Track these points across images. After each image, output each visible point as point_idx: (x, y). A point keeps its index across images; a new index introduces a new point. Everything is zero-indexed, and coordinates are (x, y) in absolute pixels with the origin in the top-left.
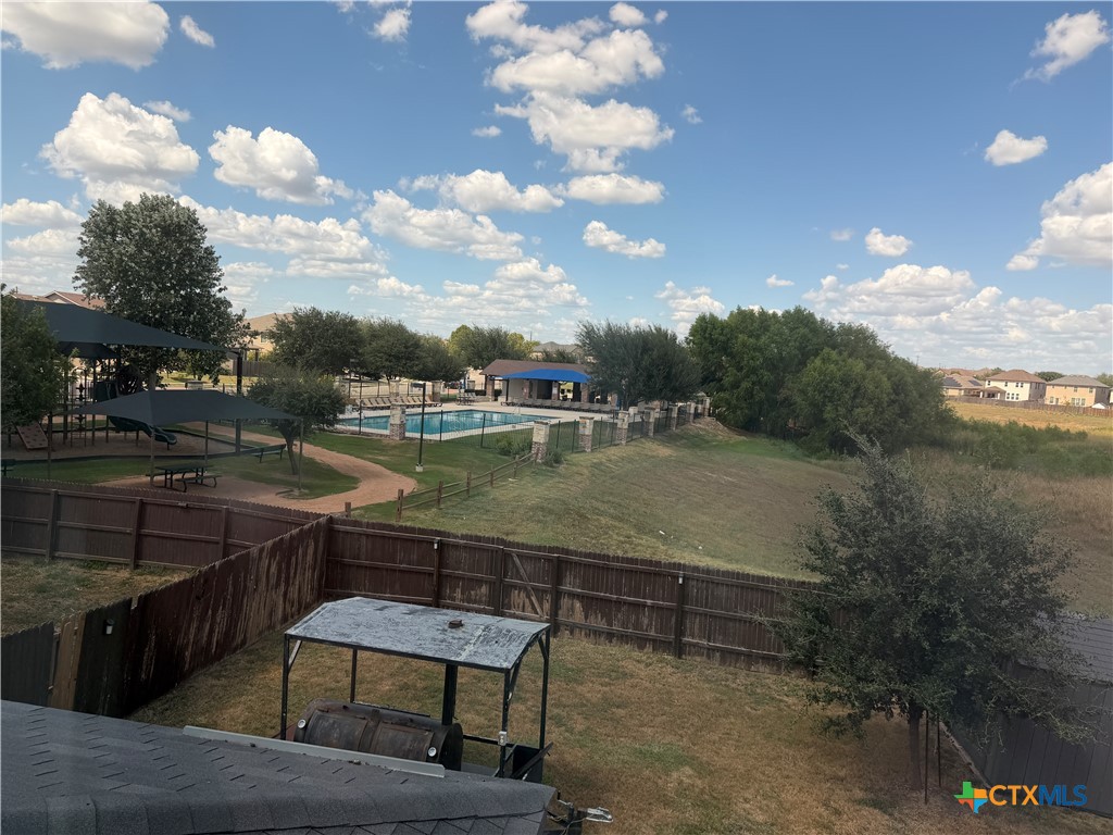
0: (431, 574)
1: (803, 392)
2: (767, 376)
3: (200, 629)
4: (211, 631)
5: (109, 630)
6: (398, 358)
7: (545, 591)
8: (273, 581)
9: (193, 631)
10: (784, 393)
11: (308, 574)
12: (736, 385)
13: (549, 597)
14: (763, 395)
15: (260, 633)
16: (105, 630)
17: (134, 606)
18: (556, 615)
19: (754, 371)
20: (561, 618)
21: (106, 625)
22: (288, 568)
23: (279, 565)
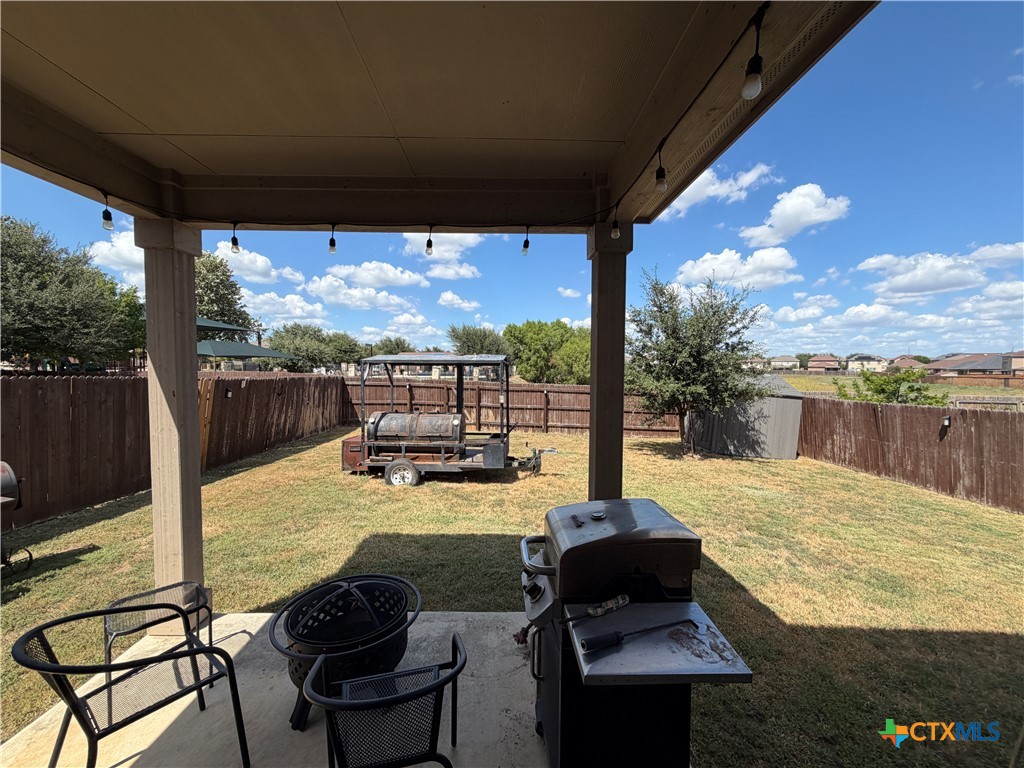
0: (405, 404)
1: (562, 359)
2: (544, 354)
3: (279, 417)
4: (286, 421)
5: (230, 395)
6: (346, 352)
7: (472, 407)
8: (316, 403)
9: (275, 416)
10: (553, 361)
11: (334, 406)
12: (529, 359)
13: (474, 410)
14: (542, 363)
15: (311, 433)
16: (226, 394)
17: (243, 385)
18: (479, 419)
19: (537, 351)
20: (482, 420)
21: (227, 391)
22: (324, 397)
23: (319, 393)
